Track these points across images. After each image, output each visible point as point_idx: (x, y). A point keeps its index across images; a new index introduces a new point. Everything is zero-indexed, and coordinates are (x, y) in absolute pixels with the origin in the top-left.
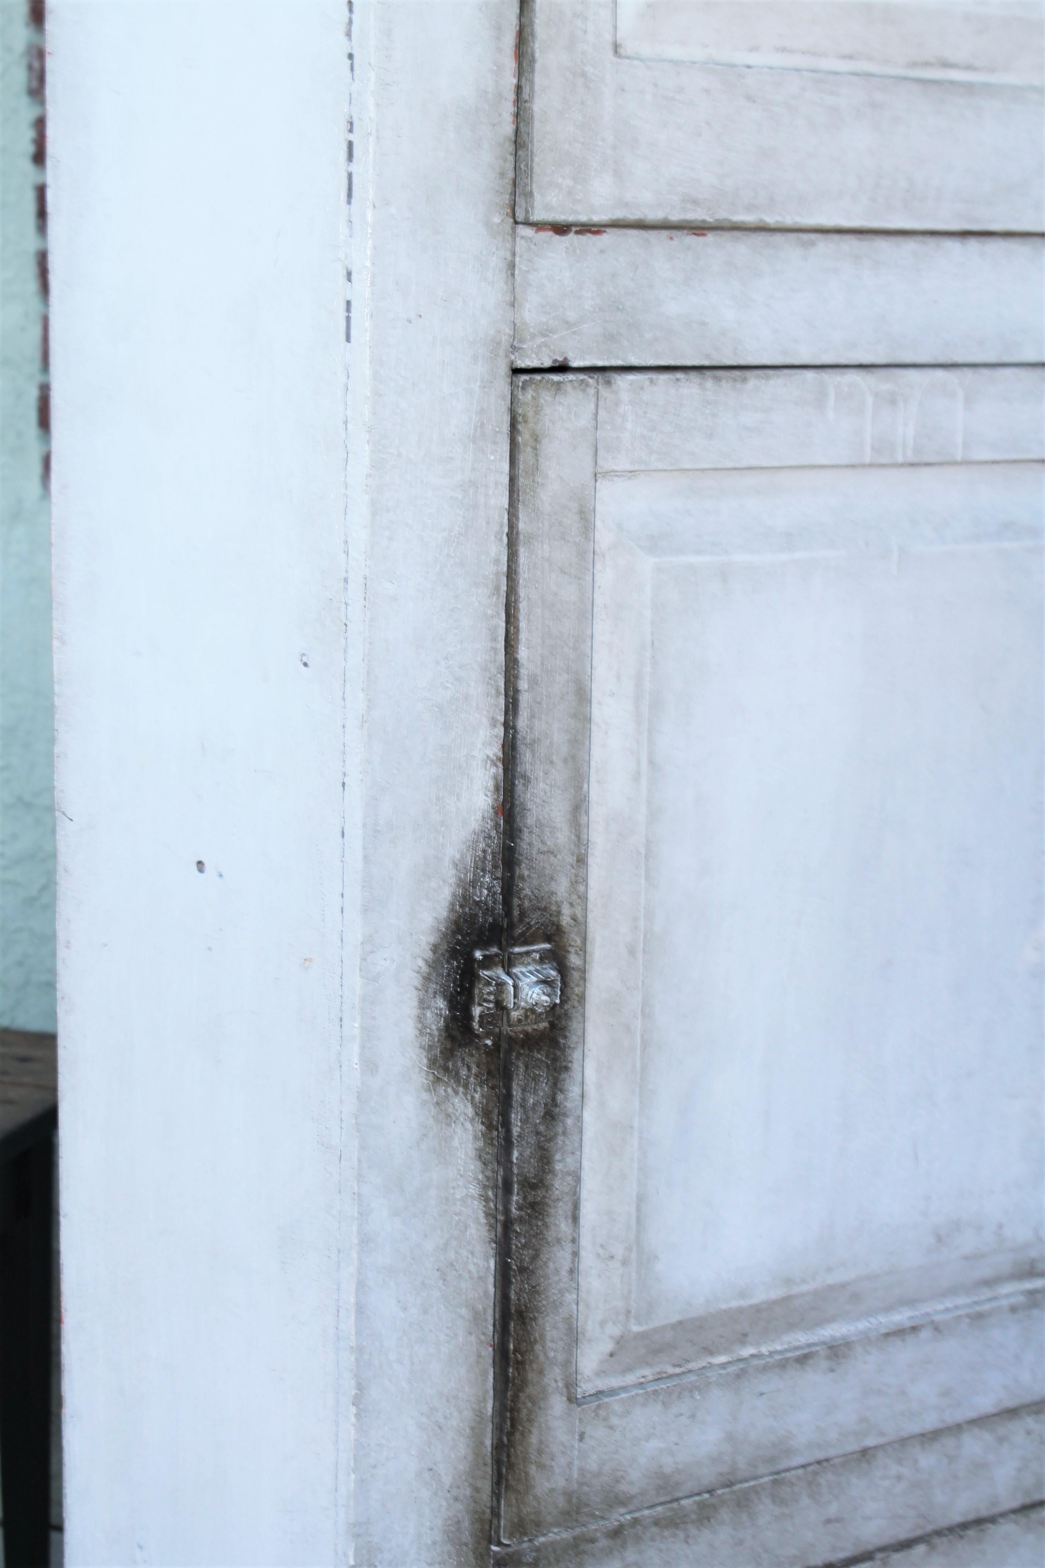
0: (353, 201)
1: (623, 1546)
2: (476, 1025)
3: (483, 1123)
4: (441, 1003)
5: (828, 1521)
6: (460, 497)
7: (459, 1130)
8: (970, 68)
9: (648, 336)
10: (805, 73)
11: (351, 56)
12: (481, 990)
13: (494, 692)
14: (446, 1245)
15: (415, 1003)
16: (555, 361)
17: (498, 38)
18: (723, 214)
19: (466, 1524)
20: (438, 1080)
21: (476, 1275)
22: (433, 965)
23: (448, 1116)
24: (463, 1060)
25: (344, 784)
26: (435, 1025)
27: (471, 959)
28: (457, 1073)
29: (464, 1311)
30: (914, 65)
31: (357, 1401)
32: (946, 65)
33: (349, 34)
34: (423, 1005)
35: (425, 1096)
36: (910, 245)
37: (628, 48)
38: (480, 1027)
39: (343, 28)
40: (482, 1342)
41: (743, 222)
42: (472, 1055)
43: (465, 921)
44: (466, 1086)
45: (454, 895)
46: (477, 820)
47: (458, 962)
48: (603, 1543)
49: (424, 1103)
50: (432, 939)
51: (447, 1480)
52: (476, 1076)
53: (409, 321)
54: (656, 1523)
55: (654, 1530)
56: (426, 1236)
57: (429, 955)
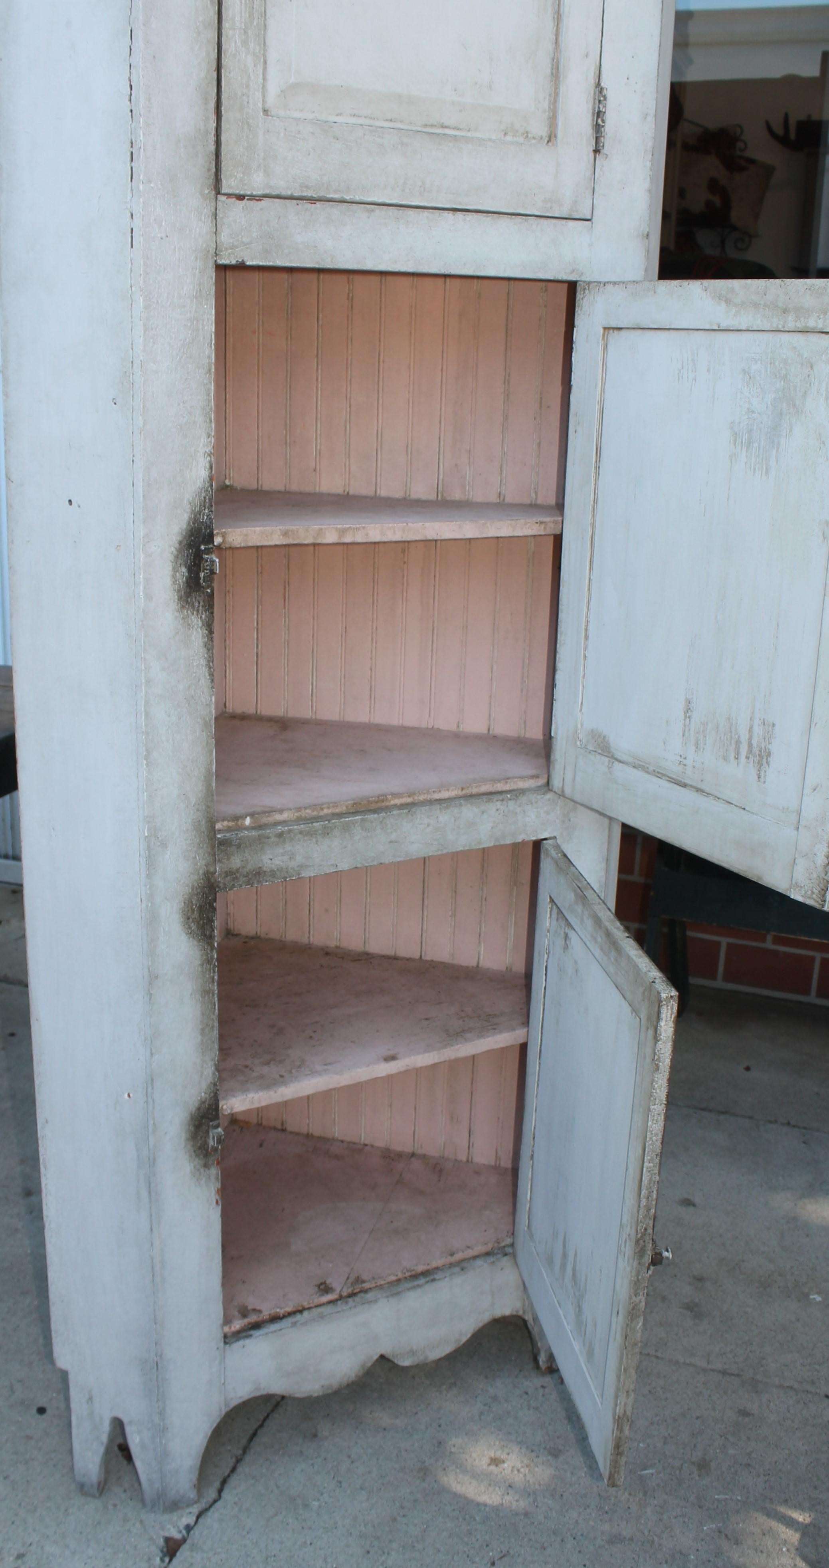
0: (133, 180)
1: (284, 841)
2: (201, 581)
3: (206, 630)
4: (184, 570)
5: (391, 842)
6: (189, 325)
7: (195, 632)
8: (456, 128)
9: (286, 251)
10: (365, 127)
11: (131, 111)
12: (203, 565)
13: (208, 420)
14: (189, 687)
15: (171, 568)
16: (237, 261)
17: (206, 104)
18: (322, 194)
19: (203, 822)
20: (183, 607)
21: (205, 703)
22: (180, 551)
23: (189, 625)
24: (196, 598)
25: (133, 461)
26: (181, 580)
27: (198, 550)
28: (193, 604)
29: (199, 720)
30: (426, 125)
31: (146, 758)
32: (443, 126)
33: (130, 100)
34: (175, 570)
35: (177, 614)
36: (426, 213)
37: (273, 112)
38: (204, 582)
39: (128, 98)
40: (208, 736)
41: (332, 198)
42: (200, 596)
43: (195, 530)
44: (198, 611)
45: (190, 518)
46: (200, 482)
47: (192, 550)
48: (273, 839)
49: (176, 618)
50: (179, 538)
51: (193, 801)
52: (203, 607)
53: (162, 238)
54: (301, 833)
55: (300, 836)
56: (179, 681)
57: (177, 545)
